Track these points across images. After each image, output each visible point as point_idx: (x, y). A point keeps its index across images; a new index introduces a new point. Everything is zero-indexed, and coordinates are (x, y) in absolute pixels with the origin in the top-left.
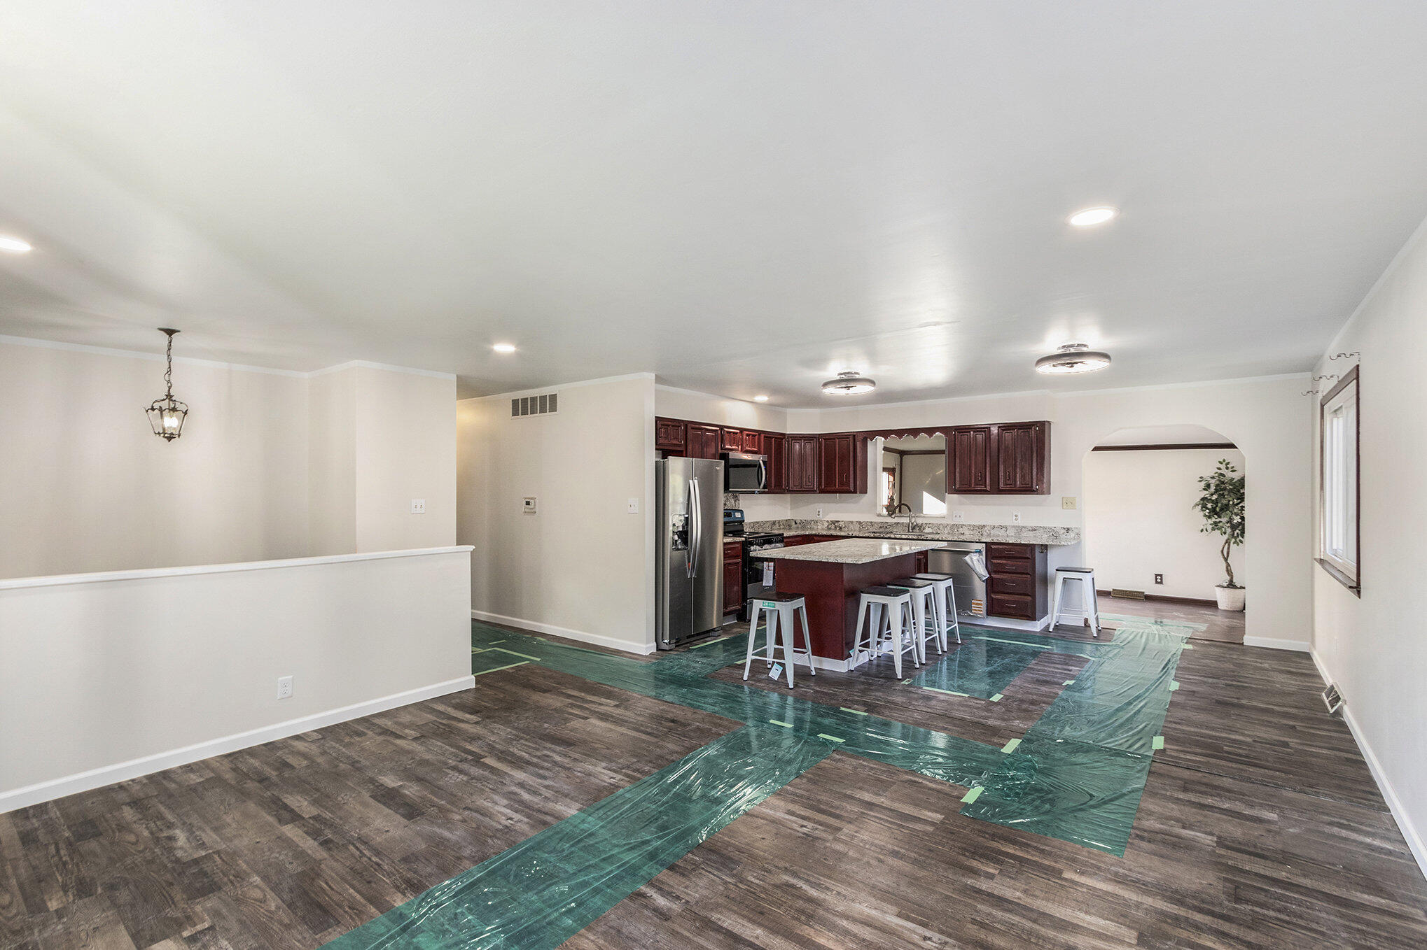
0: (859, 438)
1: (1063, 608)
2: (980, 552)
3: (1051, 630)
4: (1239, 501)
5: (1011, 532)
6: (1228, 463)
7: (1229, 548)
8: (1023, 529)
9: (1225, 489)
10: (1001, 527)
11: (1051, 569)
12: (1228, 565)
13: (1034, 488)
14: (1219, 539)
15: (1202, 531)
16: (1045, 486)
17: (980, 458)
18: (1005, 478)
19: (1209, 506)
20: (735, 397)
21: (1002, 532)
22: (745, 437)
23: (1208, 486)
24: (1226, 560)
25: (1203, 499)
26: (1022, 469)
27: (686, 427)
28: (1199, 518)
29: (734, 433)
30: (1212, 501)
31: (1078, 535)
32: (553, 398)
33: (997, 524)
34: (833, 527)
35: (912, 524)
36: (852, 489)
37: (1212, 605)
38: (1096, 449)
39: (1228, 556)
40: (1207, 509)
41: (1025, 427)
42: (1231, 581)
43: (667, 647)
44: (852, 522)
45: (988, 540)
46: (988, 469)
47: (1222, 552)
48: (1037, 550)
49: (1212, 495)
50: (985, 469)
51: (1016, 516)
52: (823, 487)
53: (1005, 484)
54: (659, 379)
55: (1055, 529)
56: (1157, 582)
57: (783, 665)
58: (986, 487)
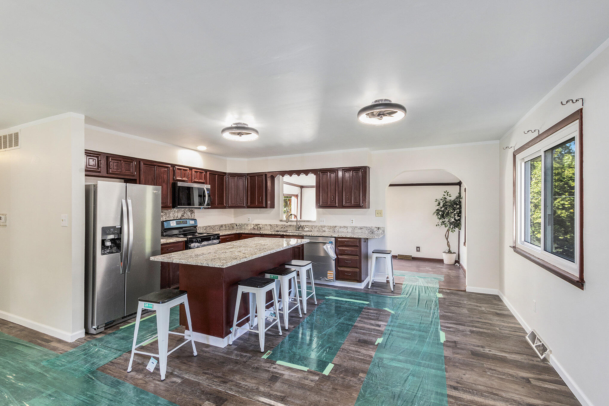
0: (269, 176)
1: (376, 273)
2: (332, 243)
3: (369, 287)
4: (454, 211)
5: (350, 230)
6: (448, 193)
7: (448, 234)
8: (356, 228)
9: (447, 205)
10: (345, 227)
11: (370, 251)
12: (448, 242)
13: (361, 205)
14: (444, 229)
15: (437, 225)
16: (367, 203)
17: (333, 187)
18: (346, 198)
19: (440, 213)
20: (184, 147)
21: (345, 230)
22: (193, 173)
23: (439, 204)
24: (447, 239)
25: (437, 210)
26: (355, 194)
27: (107, 158)
28: (436, 220)
29: (184, 170)
30: (442, 211)
31: (384, 231)
32: (17, 135)
33: (342, 225)
34: (256, 228)
35: (298, 225)
36: (264, 206)
37: (441, 261)
38: (391, 185)
39: (448, 238)
40: (439, 215)
41: (356, 169)
42: (449, 250)
43: (94, 332)
44: (266, 225)
45: (336, 236)
46: (337, 194)
47: (446, 235)
48: (362, 241)
49: (441, 208)
50: (336, 194)
51: (352, 221)
52: (249, 204)
53: (346, 203)
54: (89, 120)
55: (372, 228)
56: (417, 251)
57: (157, 359)
58: (336, 204)
